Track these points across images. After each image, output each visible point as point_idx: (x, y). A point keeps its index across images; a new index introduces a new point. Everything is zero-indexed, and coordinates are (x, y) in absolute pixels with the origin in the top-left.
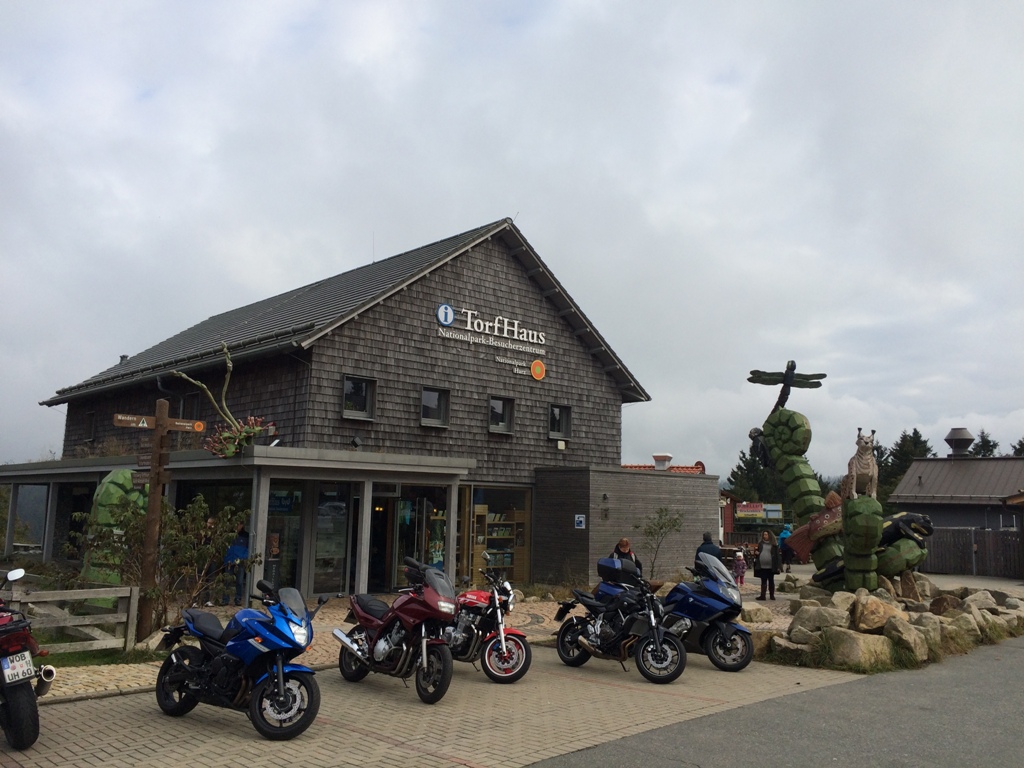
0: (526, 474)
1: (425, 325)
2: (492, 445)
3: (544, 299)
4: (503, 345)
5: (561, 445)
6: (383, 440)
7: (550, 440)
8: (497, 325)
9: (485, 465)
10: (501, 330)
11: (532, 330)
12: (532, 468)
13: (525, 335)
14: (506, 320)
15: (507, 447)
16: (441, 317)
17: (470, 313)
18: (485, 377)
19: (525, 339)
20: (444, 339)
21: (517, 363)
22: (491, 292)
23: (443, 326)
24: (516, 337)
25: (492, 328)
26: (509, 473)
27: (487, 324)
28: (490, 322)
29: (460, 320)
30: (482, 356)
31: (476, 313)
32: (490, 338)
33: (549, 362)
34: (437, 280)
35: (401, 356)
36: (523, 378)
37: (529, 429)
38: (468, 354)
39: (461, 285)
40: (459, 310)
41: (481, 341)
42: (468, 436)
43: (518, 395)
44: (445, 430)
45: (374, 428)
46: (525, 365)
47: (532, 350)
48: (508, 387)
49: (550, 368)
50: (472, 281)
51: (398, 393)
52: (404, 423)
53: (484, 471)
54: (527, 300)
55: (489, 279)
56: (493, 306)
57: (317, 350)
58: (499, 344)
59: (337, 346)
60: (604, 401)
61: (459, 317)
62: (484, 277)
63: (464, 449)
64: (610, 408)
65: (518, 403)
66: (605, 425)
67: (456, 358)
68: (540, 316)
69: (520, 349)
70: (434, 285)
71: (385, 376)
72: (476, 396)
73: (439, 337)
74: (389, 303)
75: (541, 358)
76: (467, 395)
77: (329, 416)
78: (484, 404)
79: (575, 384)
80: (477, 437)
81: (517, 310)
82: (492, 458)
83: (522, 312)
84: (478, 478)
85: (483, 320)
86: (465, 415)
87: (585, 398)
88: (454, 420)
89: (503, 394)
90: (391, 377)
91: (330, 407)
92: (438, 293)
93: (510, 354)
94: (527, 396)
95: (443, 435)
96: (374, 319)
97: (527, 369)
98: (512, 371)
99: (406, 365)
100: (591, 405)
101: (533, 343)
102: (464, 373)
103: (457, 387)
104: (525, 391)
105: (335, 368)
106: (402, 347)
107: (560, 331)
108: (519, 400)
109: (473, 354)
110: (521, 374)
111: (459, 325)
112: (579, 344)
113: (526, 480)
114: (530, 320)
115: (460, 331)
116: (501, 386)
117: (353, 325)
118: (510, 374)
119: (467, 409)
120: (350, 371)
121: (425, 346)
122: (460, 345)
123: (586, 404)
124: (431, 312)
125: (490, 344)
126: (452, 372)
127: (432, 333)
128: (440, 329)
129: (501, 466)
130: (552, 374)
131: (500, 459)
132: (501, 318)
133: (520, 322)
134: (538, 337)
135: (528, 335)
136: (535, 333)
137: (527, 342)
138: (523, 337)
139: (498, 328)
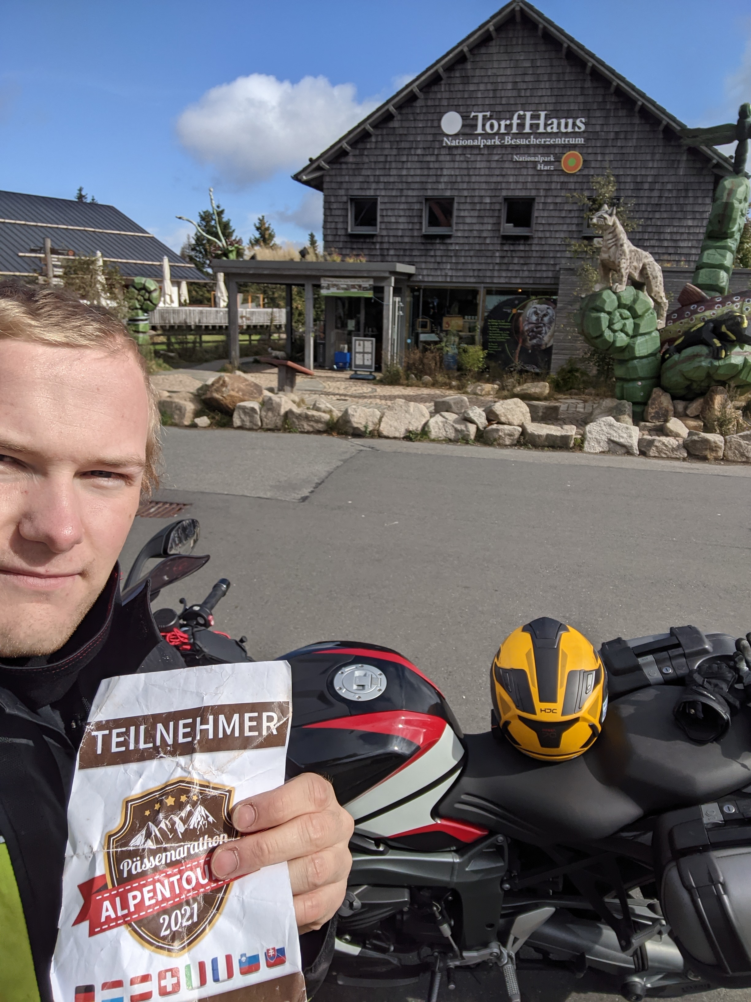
1: (429, 138)
3: (589, 78)
6: (388, 250)
7: (584, 238)
8: (515, 121)
9: (497, 268)
10: (521, 126)
11: (566, 118)
13: (555, 126)
14: (528, 114)
15: (526, 248)
17: (480, 116)
18: (500, 179)
19: (555, 130)
20: (450, 148)
21: (540, 159)
22: (510, 86)
25: (509, 126)
26: (526, 274)
27: (503, 123)
28: (506, 119)
29: (469, 125)
30: (496, 158)
32: (506, 137)
33: (590, 151)
34: (443, 90)
35: (404, 172)
36: (549, 173)
37: (556, 228)
38: (479, 158)
39: (472, 87)
40: (468, 114)
41: (494, 142)
42: (477, 241)
43: (542, 193)
44: (449, 236)
45: (379, 240)
46: (552, 159)
47: (564, 141)
48: (529, 186)
49: (591, 158)
50: (486, 80)
51: (402, 207)
52: (408, 233)
53: (496, 274)
54: (561, 85)
55: (509, 72)
56: (512, 101)
57: (327, 179)
58: (518, 142)
59: (344, 173)
60: (681, 186)
61: (468, 122)
62: (501, 72)
63: (472, 253)
64: (690, 194)
65: (543, 201)
66: (679, 215)
67: (464, 165)
68: (580, 99)
69: (547, 143)
70: (439, 96)
71: (389, 193)
72: (488, 200)
73: (444, 147)
74: (391, 125)
75: (577, 148)
76: (476, 200)
77: (339, 233)
78: (497, 207)
79: (633, 172)
80: (488, 241)
81: (545, 100)
82: (506, 261)
83: (553, 100)
84: (488, 280)
85: (499, 120)
86: (474, 220)
87: (646, 186)
88: (461, 227)
89: (523, 194)
90: (394, 193)
91: (340, 226)
92: (445, 103)
93: (532, 151)
94: (555, 193)
95: (448, 241)
96: (376, 142)
97: (557, 163)
98: (535, 168)
99: (410, 179)
100: (656, 194)
101: (566, 133)
102: (473, 179)
103: (465, 193)
104: (553, 187)
105: (342, 192)
106: (405, 164)
107: (612, 111)
108: (543, 198)
109: (484, 158)
110: (547, 170)
111: (467, 131)
112: (643, 122)
113: (548, 281)
114: (565, 107)
115: (469, 137)
116: (520, 186)
117: (357, 152)
118: (531, 172)
119: (476, 214)
120: (356, 193)
121: (428, 158)
122: (468, 151)
123: (647, 194)
124: (436, 124)
125: (506, 143)
126: (459, 179)
127: (437, 145)
128: (445, 139)
129: (517, 268)
130: (593, 165)
131: (516, 260)
132: (522, 113)
133: (549, 113)
134: (574, 124)
135: (559, 125)
136: (570, 121)
137: (557, 133)
138: (552, 128)
139: (518, 125)
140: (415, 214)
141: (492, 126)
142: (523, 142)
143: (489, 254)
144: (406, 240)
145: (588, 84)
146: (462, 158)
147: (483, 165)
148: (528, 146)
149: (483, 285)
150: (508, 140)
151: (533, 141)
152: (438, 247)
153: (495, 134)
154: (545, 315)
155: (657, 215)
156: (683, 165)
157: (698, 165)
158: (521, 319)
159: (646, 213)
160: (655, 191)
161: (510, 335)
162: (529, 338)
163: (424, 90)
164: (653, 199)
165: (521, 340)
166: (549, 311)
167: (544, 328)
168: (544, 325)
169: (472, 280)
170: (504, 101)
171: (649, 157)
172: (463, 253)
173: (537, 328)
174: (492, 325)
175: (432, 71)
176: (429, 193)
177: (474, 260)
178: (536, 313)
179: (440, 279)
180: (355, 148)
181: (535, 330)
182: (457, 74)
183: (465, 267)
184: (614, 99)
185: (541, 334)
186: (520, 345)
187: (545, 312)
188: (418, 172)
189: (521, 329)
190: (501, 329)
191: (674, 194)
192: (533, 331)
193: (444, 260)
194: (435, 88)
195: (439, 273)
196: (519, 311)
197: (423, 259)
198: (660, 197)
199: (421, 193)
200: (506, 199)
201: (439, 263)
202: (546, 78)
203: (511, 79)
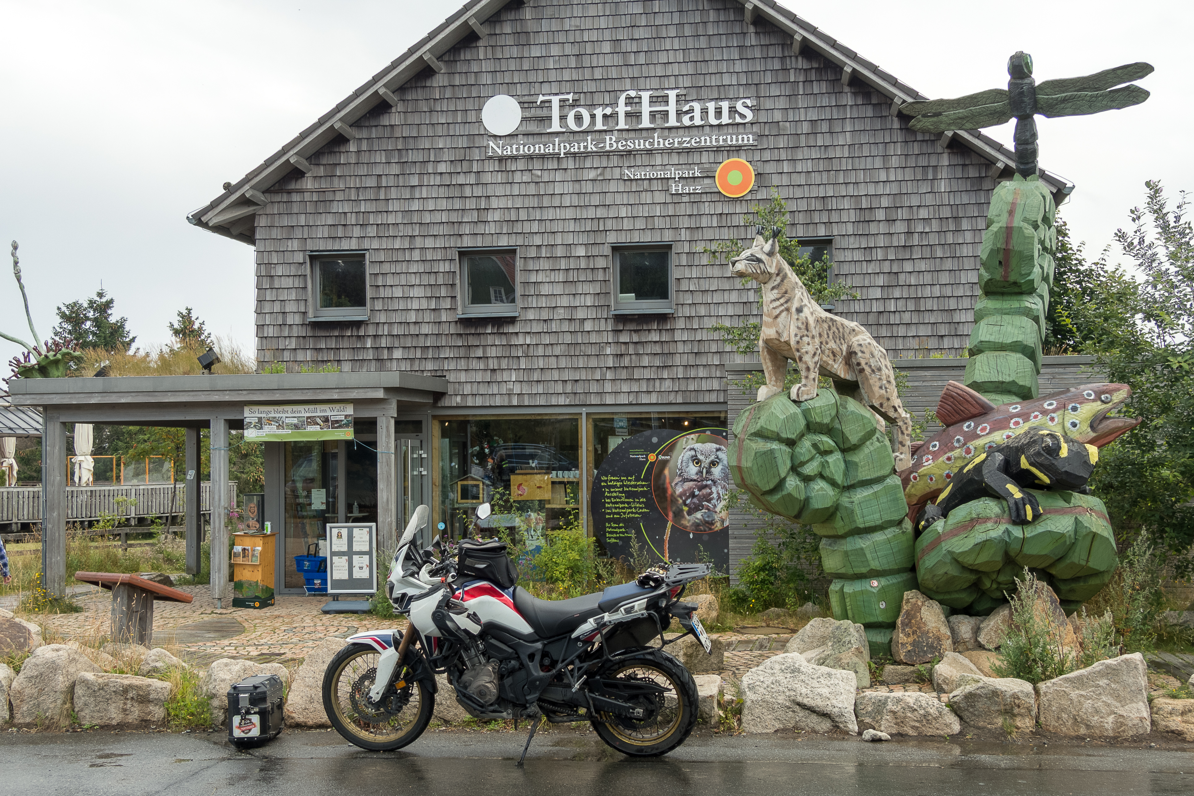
1: (462, 143)
6: (390, 349)
9: (609, 376)
10: (634, 116)
11: (717, 99)
13: (697, 114)
14: (646, 96)
15: (663, 337)
18: (600, 213)
19: (698, 122)
20: (502, 159)
21: (674, 173)
22: (607, 48)
23: (497, 138)
24: (672, 121)
26: (668, 386)
27: (599, 112)
28: (606, 106)
29: (536, 118)
30: (592, 175)
32: (608, 138)
33: (767, 156)
34: (481, 57)
35: (415, 206)
36: (695, 199)
37: (717, 298)
38: (559, 176)
39: (536, 52)
40: (531, 99)
41: (586, 147)
42: (565, 327)
43: (684, 235)
44: (512, 320)
45: (371, 331)
46: (697, 174)
47: (717, 140)
48: (658, 223)
49: (770, 168)
50: (562, 38)
51: (414, 268)
52: (428, 317)
53: (608, 387)
54: (703, 43)
55: (603, 23)
56: (614, 73)
57: (262, 221)
58: (631, 146)
59: (295, 209)
60: (946, 212)
61: (533, 112)
62: (588, 23)
63: (557, 351)
64: (965, 225)
65: (687, 250)
66: (949, 264)
67: (532, 189)
68: (739, 67)
69: (685, 145)
70: (475, 68)
71: (385, 244)
72: (581, 251)
73: (491, 158)
74: (385, 120)
75: (742, 153)
76: (560, 252)
77: (289, 321)
78: (601, 263)
79: (851, 190)
80: (588, 326)
81: (675, 69)
82: (626, 361)
83: (690, 69)
84: (594, 400)
85: (592, 106)
86: (558, 289)
87: (880, 215)
88: (533, 302)
89: (647, 238)
90: (397, 244)
91: (291, 307)
92: (486, 79)
93: (658, 160)
94: (709, 234)
95: (511, 329)
96: (358, 152)
97: (707, 181)
98: (666, 190)
99: (427, 218)
100: (900, 227)
101: (720, 126)
102: (550, 214)
103: (538, 240)
104: (704, 225)
105: (294, 245)
106: (418, 189)
107: (801, 84)
108: (686, 245)
109: (569, 176)
110: (690, 194)
111: (533, 127)
112: (860, 102)
113: (713, 398)
114: (714, 81)
115: (537, 139)
116: (640, 224)
117: (321, 171)
118: (660, 197)
119: (561, 277)
120: (322, 246)
121: (461, 180)
122: (537, 164)
123: (883, 228)
124: (472, 117)
125: (608, 148)
126: (523, 216)
127: (476, 155)
128: (491, 144)
129: (647, 373)
130: (776, 180)
131: (646, 361)
132: (633, 94)
133: (683, 92)
134: (733, 110)
135: (705, 112)
136: (725, 105)
137: (702, 126)
138: (691, 119)
139: (628, 114)
140: (440, 281)
141: (579, 118)
142: (641, 144)
143: (594, 350)
144: (426, 329)
145: (752, 40)
146: (526, 178)
147: (568, 188)
148: (650, 152)
149: (584, 410)
150: (610, 143)
151: (659, 142)
152: (490, 340)
153: (586, 132)
154: (713, 463)
155: (908, 266)
156: (944, 173)
157: (973, 173)
158: (666, 472)
159: (887, 263)
160: (898, 223)
161: (647, 505)
162: (686, 509)
163: (446, 58)
164: (895, 237)
165: (671, 515)
166: (720, 454)
167: (714, 489)
168: (714, 482)
169: (562, 401)
170: (598, 74)
171: (878, 163)
172: (540, 351)
173: (700, 488)
174: (609, 487)
175: (458, 23)
176: (467, 242)
177: (563, 363)
178: (696, 460)
179: (498, 401)
180: (318, 165)
181: (697, 493)
182: (507, 28)
183: (547, 376)
184: (802, 63)
185: (709, 501)
186: (670, 524)
187: (713, 457)
188: (443, 204)
189: (670, 491)
190: (629, 495)
191: (935, 226)
192: (693, 495)
193: (504, 364)
194: (467, 55)
195: (495, 389)
196: (661, 457)
197: (462, 364)
198: (909, 233)
199: (452, 242)
200: (616, 249)
201: (493, 370)
202: (672, 32)
203: (607, 35)
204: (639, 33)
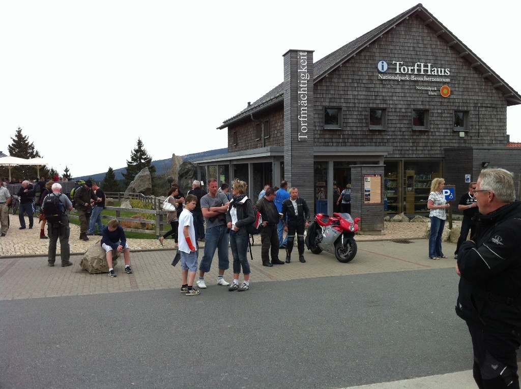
0: (438, 152)
1: (370, 74)
2: (415, 137)
3: (448, 48)
4: (421, 79)
5: (462, 134)
6: (348, 139)
7: (454, 132)
8: (416, 68)
9: (411, 149)
10: (419, 70)
11: (441, 68)
12: (442, 148)
13: (436, 71)
14: (422, 64)
15: (426, 137)
16: (380, 68)
17: (398, 63)
18: (409, 99)
19: (436, 74)
20: (382, 80)
21: (429, 88)
22: (411, 49)
23: (381, 73)
24: (429, 73)
25: (413, 70)
26: (426, 152)
27: (410, 68)
28: (411, 66)
29: (392, 68)
30: (407, 87)
31: (402, 63)
32: (412, 76)
33: (453, 85)
34: (376, 47)
35: (356, 93)
36: (434, 97)
37: (440, 126)
38: (398, 87)
39: (392, 48)
40: (391, 62)
41: (406, 78)
42: (399, 133)
43: (432, 107)
44: (384, 131)
45: (342, 133)
46: (436, 89)
47: (441, 80)
48: (425, 103)
49: (454, 89)
50: (399, 44)
51: (356, 113)
52: (359, 129)
53: (411, 152)
55: (410, 41)
56: (413, 57)
58: (418, 79)
59: (319, 92)
62: (406, 41)
63: (396, 141)
64: (498, 109)
65: (432, 112)
67: (390, 90)
68: (446, 59)
69: (432, 80)
70: (374, 51)
71: (347, 105)
72: (404, 110)
73: (379, 80)
74: (349, 65)
75: (447, 84)
76: (398, 110)
77: (316, 128)
78: (410, 114)
79: (472, 97)
80: (405, 133)
81: (430, 57)
82: (415, 144)
83: (433, 58)
84: (406, 156)
85: (407, 66)
86: (397, 122)
87: (479, 105)
88: (390, 125)
89: (422, 107)
90: (351, 105)
91: (318, 124)
92: (378, 55)
93: (425, 84)
94: (438, 107)
95: (384, 134)
97: (438, 92)
98: (428, 93)
99: (359, 97)
101: (441, 75)
102: (395, 98)
103: (391, 106)
104: (436, 104)
105: (319, 103)
106: (357, 88)
108: (432, 110)
109: (401, 87)
110: (433, 95)
111: (390, 71)
113: (439, 156)
114: (439, 62)
115: (392, 75)
116: (420, 103)
118: (426, 95)
119: (398, 118)
120: (328, 104)
121: (370, 86)
122: (392, 82)
124: (375, 66)
126: (388, 98)
127: (374, 78)
128: (379, 75)
129: (421, 148)
130: (455, 93)
131: (421, 144)
132: (419, 63)
133: (432, 64)
134: (445, 71)
135: (438, 71)
136: (443, 70)
138: (434, 73)
139: (417, 69)
140: (363, 118)
141: (404, 69)
143: (407, 141)
144: (359, 133)
145: (449, 51)
146: (389, 86)
147: (400, 91)
148: (423, 81)
149: (403, 159)
150: (413, 78)
151: (426, 79)
152: (377, 137)
153: (406, 74)
155: (485, 120)
156: (494, 95)
157: (501, 95)
160: (483, 107)
169: (398, 156)
170: (409, 56)
171: (479, 90)
172: (391, 141)
176: (372, 106)
177: (398, 144)
188: (364, 93)
193: (382, 144)
197: (369, 144)
199: (368, 105)
200: (414, 110)
202: (429, 46)
203: (412, 45)
204: (420, 45)
